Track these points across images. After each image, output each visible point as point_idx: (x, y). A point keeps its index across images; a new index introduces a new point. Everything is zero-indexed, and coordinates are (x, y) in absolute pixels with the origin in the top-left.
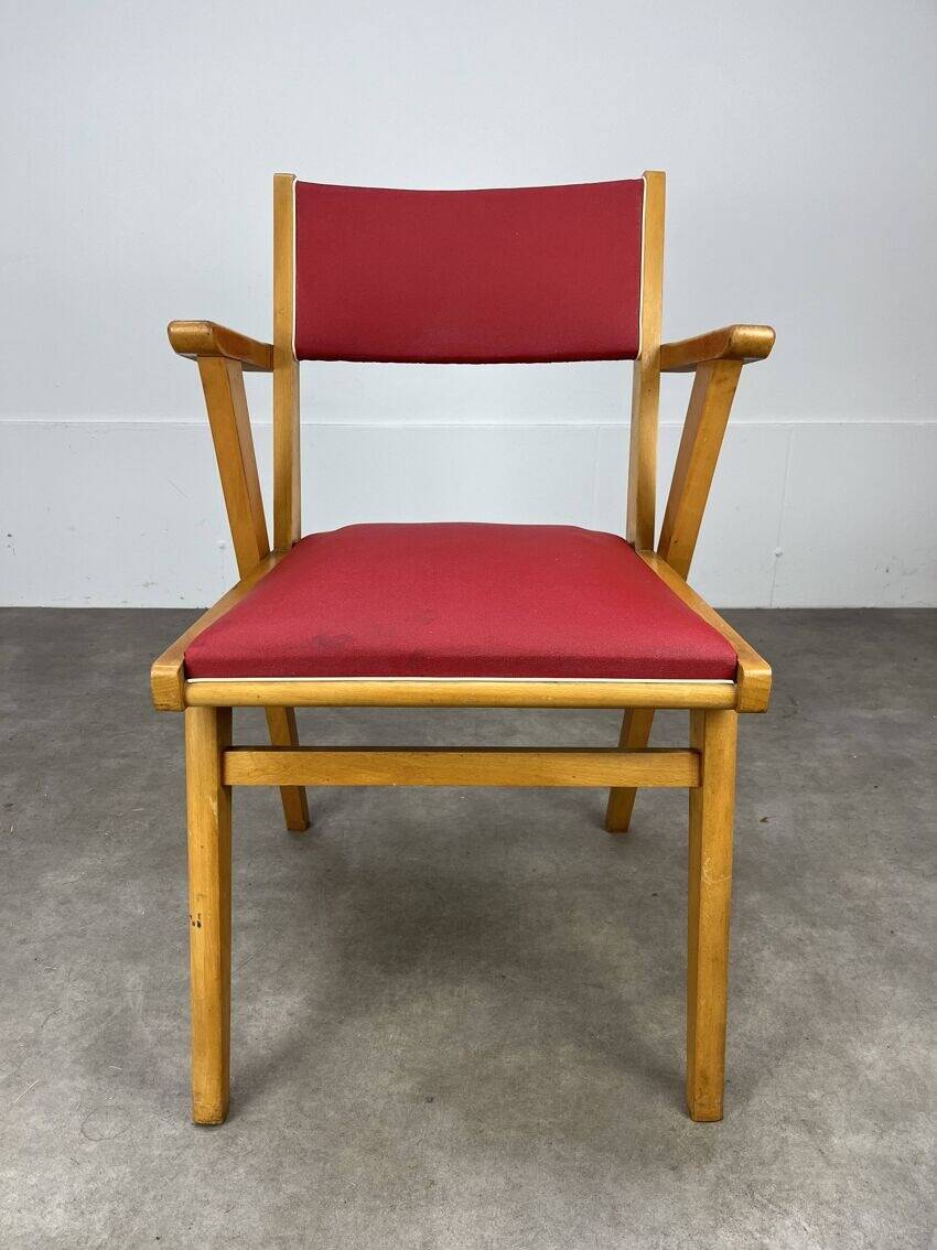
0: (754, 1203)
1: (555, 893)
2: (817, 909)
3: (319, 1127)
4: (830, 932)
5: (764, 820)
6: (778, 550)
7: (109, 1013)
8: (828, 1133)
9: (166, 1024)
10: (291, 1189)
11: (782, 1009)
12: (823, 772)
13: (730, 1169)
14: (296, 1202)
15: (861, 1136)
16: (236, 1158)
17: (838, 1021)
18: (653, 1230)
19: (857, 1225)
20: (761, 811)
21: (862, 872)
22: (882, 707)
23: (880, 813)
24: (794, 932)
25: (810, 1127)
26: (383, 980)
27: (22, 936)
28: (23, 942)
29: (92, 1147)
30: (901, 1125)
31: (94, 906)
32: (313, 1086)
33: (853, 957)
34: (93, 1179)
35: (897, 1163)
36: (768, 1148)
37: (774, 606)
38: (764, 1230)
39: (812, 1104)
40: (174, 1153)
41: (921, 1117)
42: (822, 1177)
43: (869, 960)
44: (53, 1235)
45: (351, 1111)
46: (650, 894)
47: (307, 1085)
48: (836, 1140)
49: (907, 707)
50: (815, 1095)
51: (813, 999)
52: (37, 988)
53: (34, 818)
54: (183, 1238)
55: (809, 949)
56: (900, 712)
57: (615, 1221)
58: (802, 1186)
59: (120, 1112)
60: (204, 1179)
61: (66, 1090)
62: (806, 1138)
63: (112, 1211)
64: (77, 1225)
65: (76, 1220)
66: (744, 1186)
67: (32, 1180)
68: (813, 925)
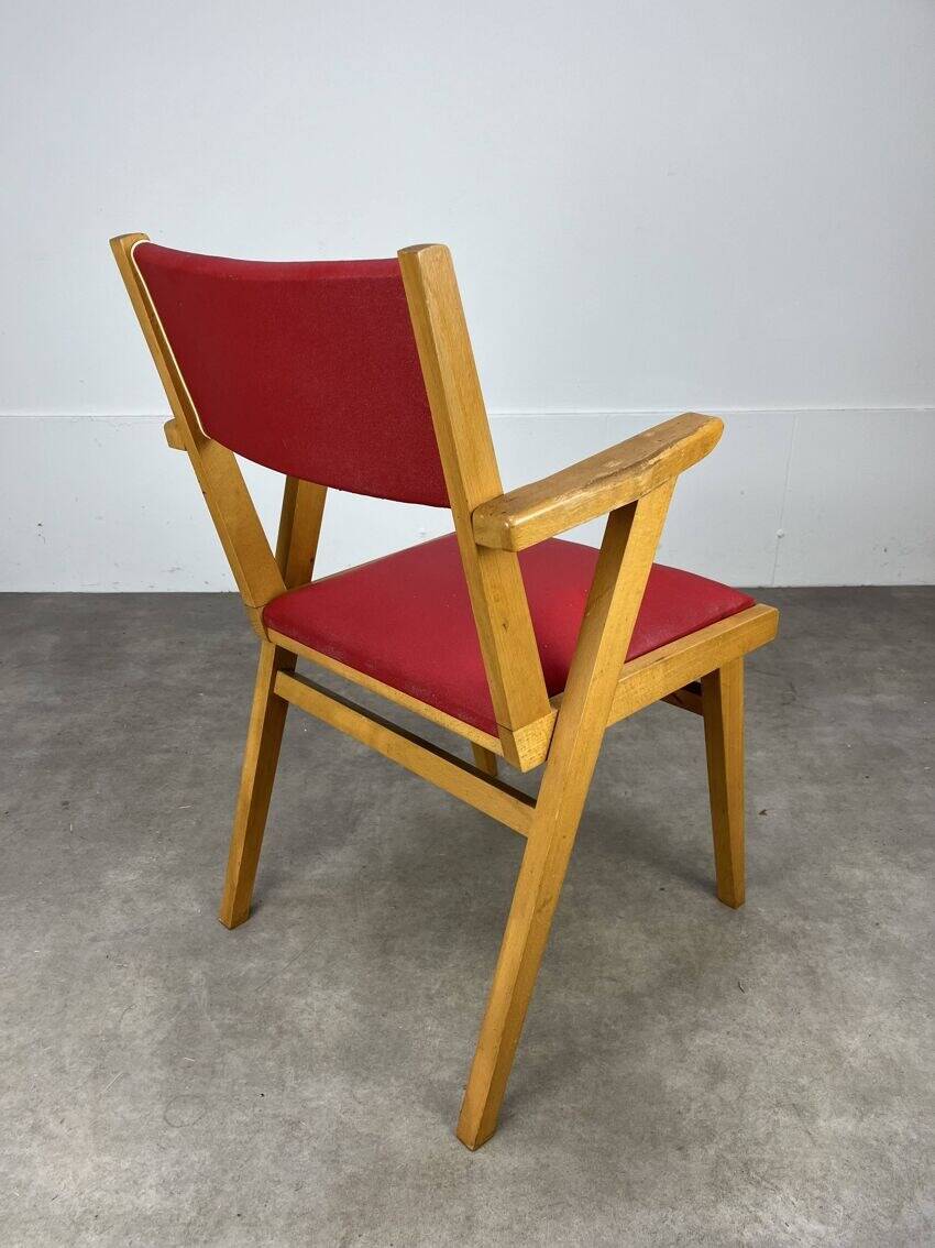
0: (749, 1181)
1: (572, 888)
2: (810, 903)
3: (370, 1113)
4: (822, 925)
5: (763, 813)
6: (780, 532)
7: (178, 1007)
8: (814, 1117)
9: (229, 1018)
10: (349, 1169)
11: (776, 999)
12: (818, 762)
13: (729, 1149)
14: (354, 1180)
15: (844, 1118)
17: (826, 1011)
18: (662, 1205)
19: (838, 1200)
20: (761, 802)
21: (853, 865)
22: (876, 693)
23: (871, 804)
24: (787, 924)
25: (798, 1110)
26: (419, 974)
27: (92, 934)
28: (94, 940)
29: (174, 1134)
30: (878, 1109)
31: (155, 904)
32: (364, 1075)
33: (842, 948)
34: (178, 1162)
35: (875, 1143)
36: (762, 1129)
37: (776, 585)
38: (757, 1205)
39: (803, 1089)
40: (246, 1137)
41: (896, 1100)
42: (808, 1157)
43: (856, 952)
44: (149, 1213)
46: (657, 889)
47: (357, 1074)
48: (821, 1123)
49: (900, 692)
50: (804, 1081)
51: (805, 990)
52: (112, 985)
53: (90, 816)
54: (261, 1215)
55: (802, 942)
56: (893, 698)
57: (630, 1197)
58: (791, 1164)
59: (197, 1101)
60: (274, 1161)
61: (146, 1080)
62: (795, 1120)
63: (197, 1191)
64: (168, 1204)
65: (167, 1199)
66: (741, 1165)
67: (125, 1165)
68: (806, 918)
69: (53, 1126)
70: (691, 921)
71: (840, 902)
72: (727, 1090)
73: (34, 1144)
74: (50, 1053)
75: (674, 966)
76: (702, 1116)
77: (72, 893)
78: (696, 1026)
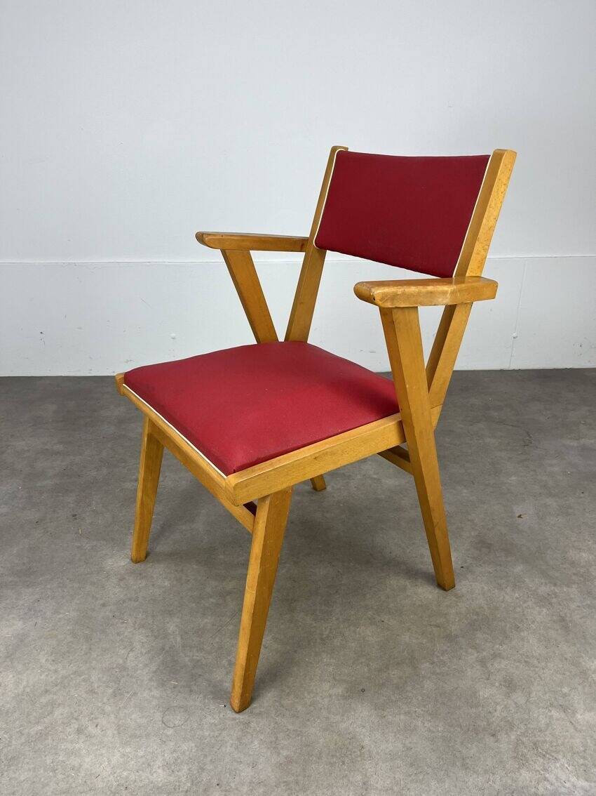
0: (538, 755)
1: (405, 567)
2: (557, 574)
4: (565, 589)
5: (520, 516)
6: (514, 335)
7: (163, 649)
8: (574, 712)
9: (197, 655)
10: (285, 753)
11: (542, 638)
12: (551, 483)
13: (523, 734)
14: (289, 761)
15: (593, 713)
16: (252, 735)
17: (575, 645)
18: (486, 771)
20: (518, 510)
21: (581, 550)
22: (582, 438)
23: (587, 510)
24: (544, 590)
25: (564, 709)
26: (315, 625)
27: (101, 602)
28: (104, 605)
29: (170, 732)
31: (140, 582)
32: (287, 692)
33: (579, 605)
34: (175, 751)
36: (543, 721)
37: (511, 368)
38: (545, 770)
39: (565, 695)
40: (216, 734)
42: (573, 738)
43: (589, 606)
44: (160, 785)
45: (310, 706)
46: (460, 567)
47: (283, 691)
48: (579, 716)
50: (565, 690)
51: (559, 631)
52: (118, 634)
53: (91, 523)
54: (233, 785)
55: (554, 600)
56: (593, 441)
57: (465, 767)
58: (563, 744)
59: (182, 710)
60: (237, 748)
61: (148, 697)
62: (563, 715)
63: (189, 769)
64: (172, 778)
65: (170, 775)
66: (531, 744)
67: (141, 753)
68: (555, 585)
69: (91, 729)
70: (483, 588)
71: (574, 574)
72: (519, 697)
73: (81, 741)
74: (84, 680)
75: (475, 617)
76: (504, 714)
77: (86, 575)
78: (496, 656)
